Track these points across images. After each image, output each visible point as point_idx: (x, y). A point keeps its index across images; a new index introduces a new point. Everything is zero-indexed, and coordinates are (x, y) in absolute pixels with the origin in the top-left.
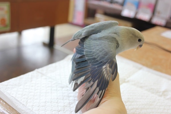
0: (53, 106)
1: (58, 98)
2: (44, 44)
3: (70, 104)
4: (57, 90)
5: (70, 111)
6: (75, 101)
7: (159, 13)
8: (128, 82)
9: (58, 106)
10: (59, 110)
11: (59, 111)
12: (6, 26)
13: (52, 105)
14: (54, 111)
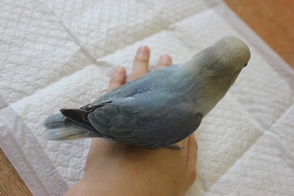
0: (10, 53)
1: (25, 38)
3: (45, 52)
4: (31, 17)
5: (37, 68)
6: (56, 47)
8: (173, 29)
9: (20, 55)
10: (20, 63)
11: (19, 65)
13: (10, 51)
14: (10, 63)
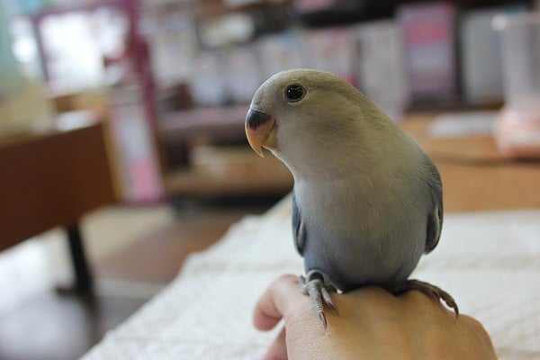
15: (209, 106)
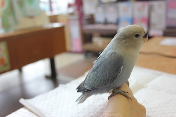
2: (47, 77)
7: (154, 25)
12: (5, 65)
15: (100, 23)
